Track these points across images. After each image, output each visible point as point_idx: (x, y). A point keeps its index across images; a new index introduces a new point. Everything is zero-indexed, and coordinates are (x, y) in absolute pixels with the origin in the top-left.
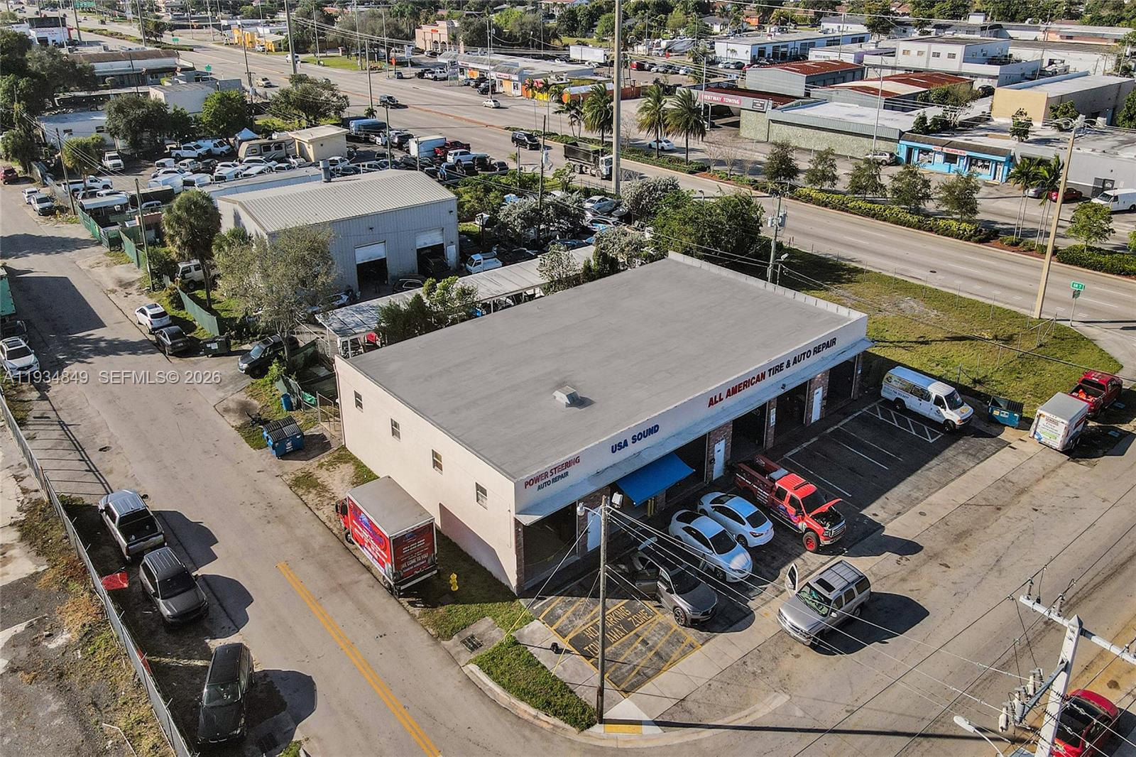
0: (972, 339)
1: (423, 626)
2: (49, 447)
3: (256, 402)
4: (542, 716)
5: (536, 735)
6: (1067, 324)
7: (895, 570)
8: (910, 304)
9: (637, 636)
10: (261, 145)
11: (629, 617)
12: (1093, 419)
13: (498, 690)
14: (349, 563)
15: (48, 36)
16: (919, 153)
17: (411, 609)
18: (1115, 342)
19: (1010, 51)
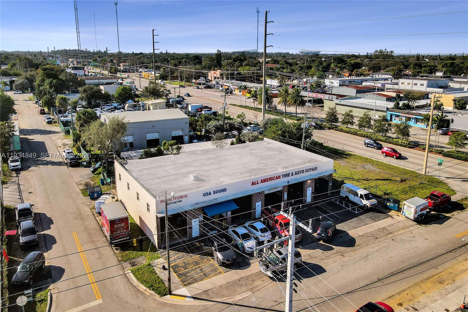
0: (390, 180)
1: (117, 257)
2: (11, 191)
3: (92, 182)
4: (148, 290)
5: (142, 296)
6: (437, 177)
7: (320, 255)
8: (369, 166)
9: (200, 267)
10: (133, 105)
11: (199, 260)
12: (434, 211)
13: (135, 279)
14: (100, 234)
15: (77, 73)
16: (395, 117)
17: (115, 251)
18: (457, 185)
19: (450, 84)
